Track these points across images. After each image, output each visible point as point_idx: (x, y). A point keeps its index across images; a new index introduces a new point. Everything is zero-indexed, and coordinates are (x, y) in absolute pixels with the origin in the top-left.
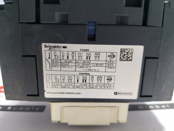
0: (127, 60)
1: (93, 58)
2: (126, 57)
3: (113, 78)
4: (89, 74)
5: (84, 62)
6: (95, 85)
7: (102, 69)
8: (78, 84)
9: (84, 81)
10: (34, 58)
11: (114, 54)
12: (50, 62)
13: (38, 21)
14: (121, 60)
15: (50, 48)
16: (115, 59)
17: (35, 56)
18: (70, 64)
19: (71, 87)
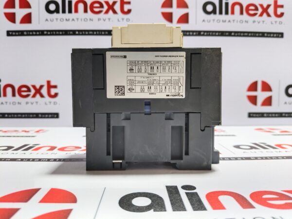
0: (119, 86)
1: (146, 88)
2: (119, 89)
3: (129, 71)
4: (149, 74)
5: (153, 84)
6: (143, 65)
7: (138, 79)
8: (157, 65)
9: (152, 68)
10: (192, 86)
11: (129, 91)
12: (179, 83)
13: (187, 114)
14: (124, 87)
15: (179, 95)
16: (129, 87)
17: (191, 88)
18: (164, 82)
19: (163, 62)
